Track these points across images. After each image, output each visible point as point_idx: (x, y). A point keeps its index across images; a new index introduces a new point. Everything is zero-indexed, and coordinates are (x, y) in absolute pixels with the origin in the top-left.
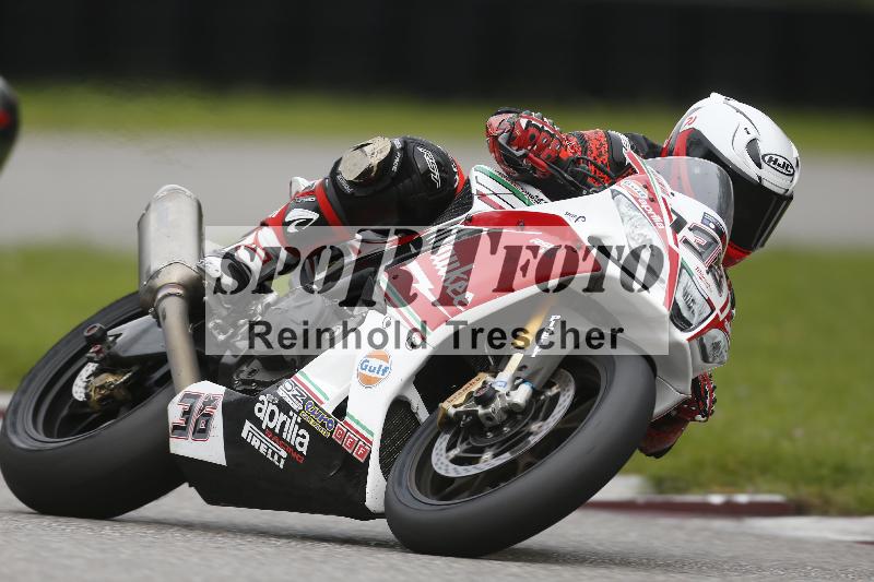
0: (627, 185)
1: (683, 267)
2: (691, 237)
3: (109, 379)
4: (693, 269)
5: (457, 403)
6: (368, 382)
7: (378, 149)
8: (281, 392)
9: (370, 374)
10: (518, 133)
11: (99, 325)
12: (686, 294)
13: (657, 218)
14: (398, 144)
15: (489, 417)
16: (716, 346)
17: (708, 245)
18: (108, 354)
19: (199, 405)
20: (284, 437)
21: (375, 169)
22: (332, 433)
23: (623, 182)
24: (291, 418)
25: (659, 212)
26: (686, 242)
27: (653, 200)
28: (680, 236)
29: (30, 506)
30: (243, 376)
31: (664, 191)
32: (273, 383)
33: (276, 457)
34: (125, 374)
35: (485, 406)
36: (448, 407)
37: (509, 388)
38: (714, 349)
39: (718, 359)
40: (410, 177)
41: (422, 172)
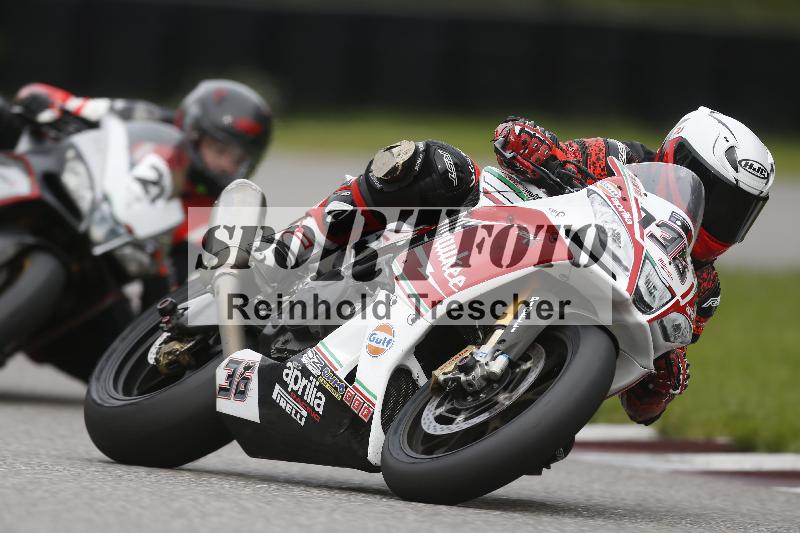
0: (604, 186)
1: (646, 257)
2: (658, 232)
3: (176, 346)
4: (656, 260)
5: (446, 371)
6: (375, 352)
7: (404, 150)
8: (304, 360)
9: (377, 345)
10: (512, 138)
11: (170, 299)
12: (648, 282)
13: (627, 215)
14: (421, 146)
15: (470, 384)
16: (677, 327)
17: (673, 240)
18: (177, 324)
19: (241, 369)
20: (305, 398)
21: (400, 168)
22: (343, 396)
23: (599, 183)
24: (311, 382)
25: (629, 210)
26: (652, 236)
27: (624, 199)
28: (646, 231)
29: (107, 455)
30: (278, 345)
31: (638, 191)
32: (300, 351)
33: (298, 416)
34: (189, 342)
35: (467, 374)
36: (439, 374)
37: (489, 359)
38: (675, 330)
39: (680, 340)
40: (431, 175)
41: (441, 172)
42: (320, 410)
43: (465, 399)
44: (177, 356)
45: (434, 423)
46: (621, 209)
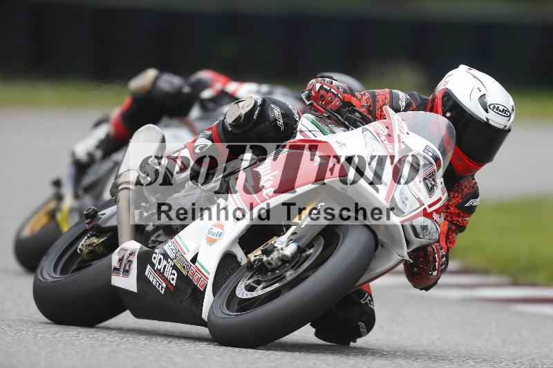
0: (375, 126)
3: (94, 240)
5: (256, 254)
6: (211, 242)
7: (247, 104)
8: (166, 247)
10: (313, 93)
11: (93, 207)
13: (389, 146)
14: (259, 101)
15: (269, 263)
16: (425, 228)
18: (95, 225)
19: (127, 255)
20: (165, 274)
21: (243, 117)
23: (372, 124)
24: (169, 263)
27: (390, 136)
30: (154, 238)
31: (402, 130)
32: (165, 241)
33: (160, 287)
34: (103, 237)
35: (268, 256)
36: (252, 257)
37: (284, 246)
38: (423, 229)
39: (427, 237)
40: (264, 123)
41: (272, 119)
42: (174, 283)
43: (266, 274)
44: (94, 247)
45: (244, 290)
46: (386, 142)
